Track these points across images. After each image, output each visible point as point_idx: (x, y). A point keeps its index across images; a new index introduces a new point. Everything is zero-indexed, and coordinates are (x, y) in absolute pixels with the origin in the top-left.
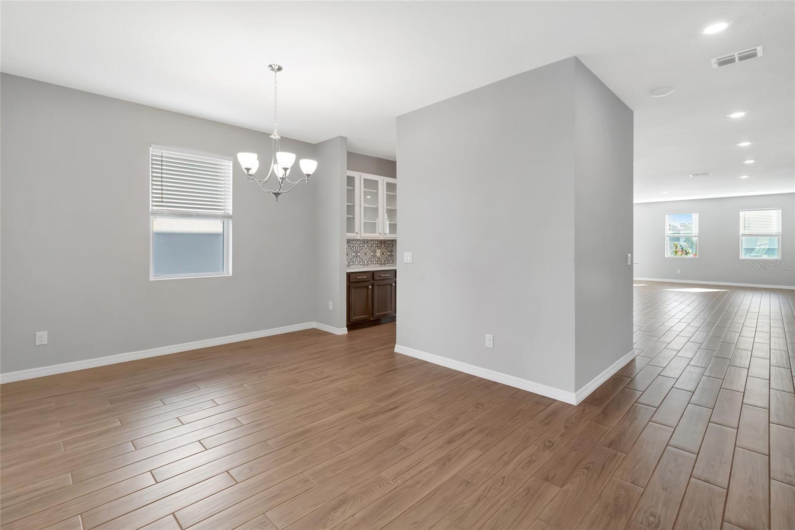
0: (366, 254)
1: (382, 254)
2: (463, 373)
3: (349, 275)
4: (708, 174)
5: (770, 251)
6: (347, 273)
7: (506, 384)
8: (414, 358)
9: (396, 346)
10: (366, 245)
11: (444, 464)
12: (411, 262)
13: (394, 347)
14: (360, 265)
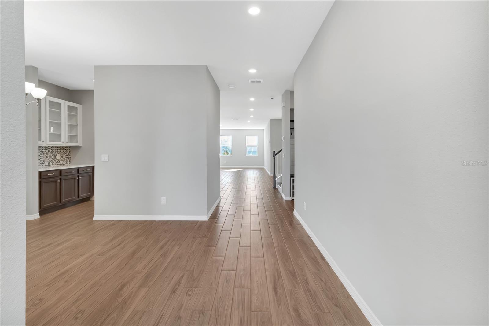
0: (47, 157)
1: (61, 157)
2: (147, 221)
3: (40, 173)
4: (238, 119)
5: (254, 152)
6: (39, 172)
7: (174, 220)
8: (111, 221)
9: (94, 216)
10: (47, 151)
11: (165, 256)
12: (108, 160)
13: (93, 217)
14: (42, 165)
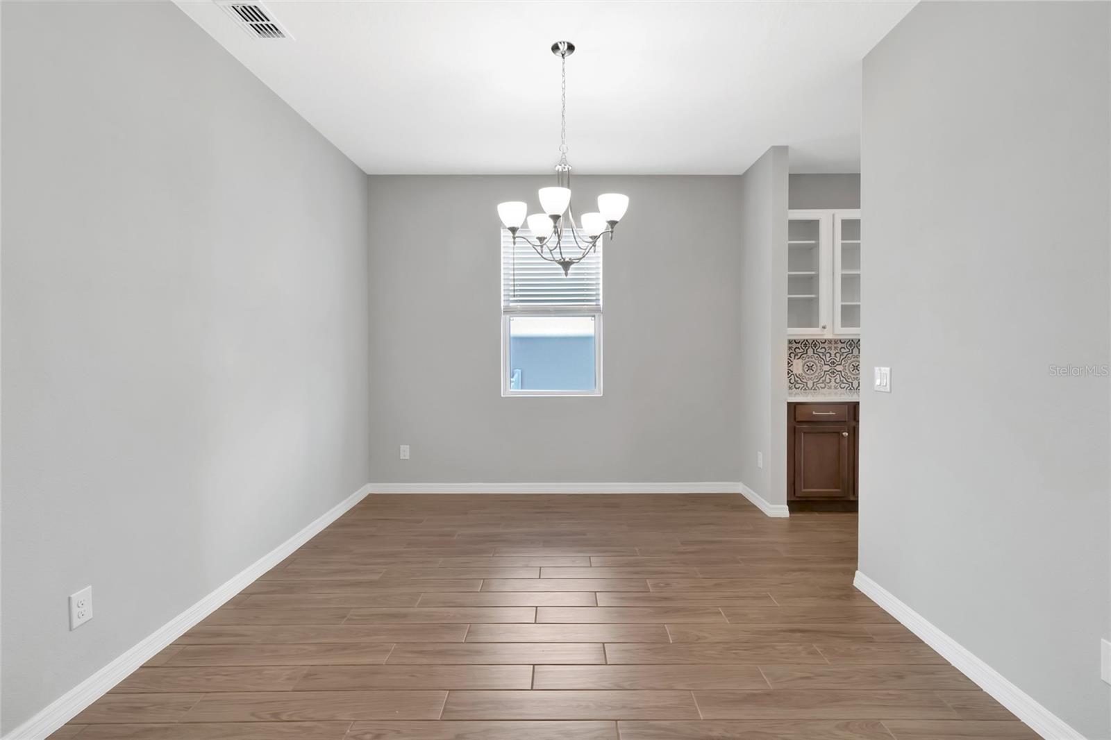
6: (790, 404)
9: (857, 572)
13: (855, 577)
14: (796, 388)
